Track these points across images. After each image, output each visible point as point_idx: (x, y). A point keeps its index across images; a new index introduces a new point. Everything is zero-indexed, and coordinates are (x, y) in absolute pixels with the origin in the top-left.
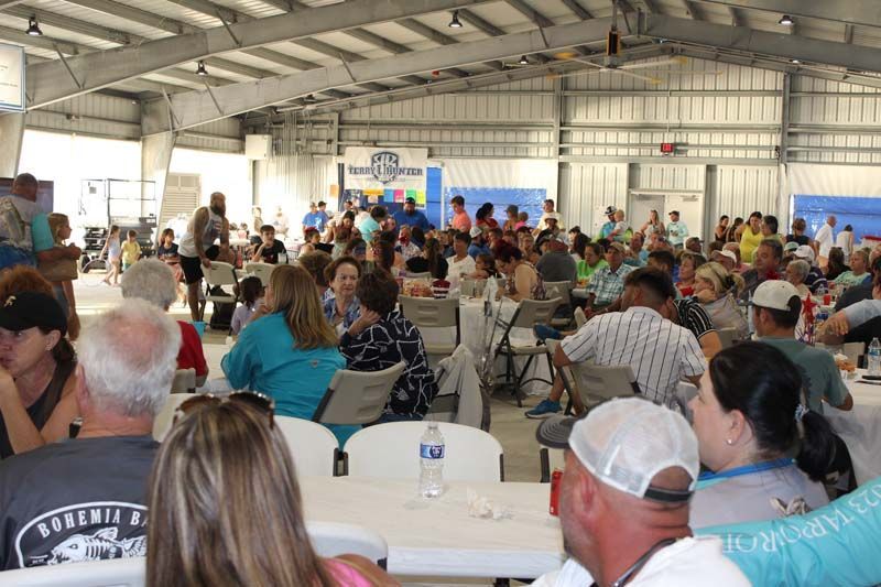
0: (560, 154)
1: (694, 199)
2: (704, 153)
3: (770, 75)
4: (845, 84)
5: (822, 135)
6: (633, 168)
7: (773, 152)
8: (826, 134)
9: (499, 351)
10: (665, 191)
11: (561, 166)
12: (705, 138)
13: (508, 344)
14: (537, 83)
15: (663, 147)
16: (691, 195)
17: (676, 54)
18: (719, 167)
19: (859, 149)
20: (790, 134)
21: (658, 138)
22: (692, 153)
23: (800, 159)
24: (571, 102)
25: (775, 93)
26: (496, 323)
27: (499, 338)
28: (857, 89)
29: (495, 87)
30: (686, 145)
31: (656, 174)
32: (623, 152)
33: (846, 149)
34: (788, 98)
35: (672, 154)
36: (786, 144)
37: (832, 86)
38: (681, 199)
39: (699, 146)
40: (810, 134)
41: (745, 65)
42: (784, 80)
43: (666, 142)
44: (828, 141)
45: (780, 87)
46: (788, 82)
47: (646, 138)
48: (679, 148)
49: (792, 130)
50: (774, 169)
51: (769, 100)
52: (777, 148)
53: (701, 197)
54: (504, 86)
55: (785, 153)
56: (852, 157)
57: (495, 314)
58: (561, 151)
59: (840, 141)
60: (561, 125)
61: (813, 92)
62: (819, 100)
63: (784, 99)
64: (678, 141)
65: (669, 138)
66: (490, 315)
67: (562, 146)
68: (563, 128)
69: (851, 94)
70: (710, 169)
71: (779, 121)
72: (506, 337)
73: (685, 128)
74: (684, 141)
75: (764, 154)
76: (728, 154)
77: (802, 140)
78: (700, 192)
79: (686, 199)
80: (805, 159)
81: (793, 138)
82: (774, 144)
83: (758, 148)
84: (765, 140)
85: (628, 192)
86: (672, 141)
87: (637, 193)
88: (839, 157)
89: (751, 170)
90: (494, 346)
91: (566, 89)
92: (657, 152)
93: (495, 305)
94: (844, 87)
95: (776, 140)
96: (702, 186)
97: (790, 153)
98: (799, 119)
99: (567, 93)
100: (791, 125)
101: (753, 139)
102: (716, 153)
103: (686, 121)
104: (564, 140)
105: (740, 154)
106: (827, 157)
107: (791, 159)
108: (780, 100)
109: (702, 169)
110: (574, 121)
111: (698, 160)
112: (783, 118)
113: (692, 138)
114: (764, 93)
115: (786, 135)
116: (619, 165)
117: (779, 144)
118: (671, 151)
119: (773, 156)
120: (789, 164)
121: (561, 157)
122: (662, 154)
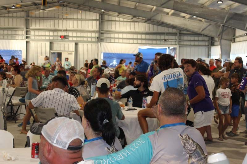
1: (71, 54)
2: (74, 39)
3: (95, 14)
4: (118, 18)
5: (111, 33)
6: (51, 43)
7: (96, 39)
8: (112, 33)
9: (8, 105)
10: (61, 51)
11: (27, 42)
12: (74, 34)
13: (11, 102)
14: (18, 14)
15: (61, 37)
16: (70, 52)
17: (65, 6)
18: (79, 44)
19: (122, 38)
21: (60, 34)
22: (70, 39)
23: (104, 41)
24: (30, 21)
25: (96, 20)
26: (7, 95)
27: (8, 100)
28: (121, 19)
29: (3, 15)
30: (68, 36)
31: (59, 45)
32: (48, 38)
33: (118, 38)
34: (100, 22)
35: (64, 39)
36: (100, 36)
37: (114, 18)
38: (67, 54)
39: (72, 37)
40: (107, 33)
41: (86, 11)
42: (99, 16)
43: (62, 35)
44: (113, 35)
45: (98, 18)
46: (100, 17)
47: (55, 34)
48: (66, 37)
49: (102, 32)
50: (96, 44)
51: (95, 22)
52: (97, 38)
53: (73, 53)
54: (7, 15)
55: (100, 39)
56: (120, 41)
57: (6, 92)
58: (27, 37)
59: (117, 36)
60: (27, 29)
61: (108, 20)
62: (110, 23)
63: (99, 22)
64: (66, 35)
65: (63, 34)
66: (5, 92)
67: (27, 36)
68: (27, 30)
69: (119, 21)
70: (76, 44)
71: (98, 29)
72: (10, 100)
73: (68, 31)
74: (68, 35)
75: (93, 40)
76: (82, 39)
77: (105, 35)
78: (73, 51)
79: (69, 54)
80: (106, 41)
81: (102, 35)
82: (96, 36)
83: (91, 37)
84: (94, 35)
85: (50, 52)
86: (64, 35)
87: (53, 52)
88: (116, 41)
89: (89, 45)
90: (6, 103)
91: (28, 17)
92: (59, 38)
93: (6, 89)
94: (118, 19)
95: (97, 35)
96: (74, 49)
97: (101, 39)
98: (104, 29)
99: (29, 18)
100: (102, 30)
101: (90, 35)
102: (78, 39)
103: (68, 28)
104: (28, 34)
105: (86, 39)
106: (113, 40)
107: (102, 41)
108: (98, 22)
109: (74, 44)
110: (31, 27)
111: (72, 41)
112: (99, 28)
113: (70, 34)
114: (93, 20)
115: (100, 33)
116: (46, 42)
117: (98, 36)
118: (64, 38)
119: (96, 40)
120: (101, 43)
121: (27, 39)
122: (61, 39)
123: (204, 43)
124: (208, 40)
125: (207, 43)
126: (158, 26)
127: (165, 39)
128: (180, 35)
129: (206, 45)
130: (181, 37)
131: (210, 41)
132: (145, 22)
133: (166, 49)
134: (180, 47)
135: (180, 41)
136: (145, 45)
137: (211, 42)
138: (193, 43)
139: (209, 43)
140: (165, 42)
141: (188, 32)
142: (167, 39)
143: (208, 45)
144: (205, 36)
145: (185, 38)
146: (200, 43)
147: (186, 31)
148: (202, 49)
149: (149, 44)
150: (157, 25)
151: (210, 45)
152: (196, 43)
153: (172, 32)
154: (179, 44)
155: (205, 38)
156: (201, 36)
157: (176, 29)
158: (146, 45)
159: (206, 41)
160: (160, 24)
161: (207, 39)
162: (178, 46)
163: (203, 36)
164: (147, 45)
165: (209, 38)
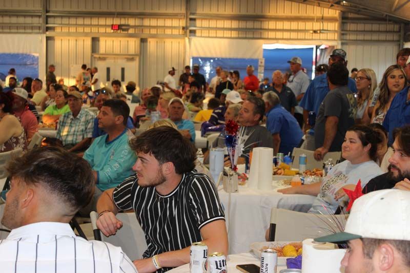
0: (47, 31)
1: (133, 60)
2: (139, 31)
5: (209, 20)
6: (95, 40)
7: (181, 31)
8: (212, 19)
11: (48, 39)
12: (139, 22)
15: (113, 26)
16: (131, 57)
18: (149, 40)
20: (191, 19)
21: (110, 21)
22: (131, 31)
23: (197, 35)
30: (128, 25)
31: (109, 44)
32: (87, 30)
33: (224, 29)
35: (119, 31)
36: (188, 25)
38: (125, 60)
39: (135, 27)
40: (202, 19)
43: (114, 24)
44: (213, 24)
47: (102, 21)
48: (123, 27)
49: (192, 17)
50: (181, 41)
52: (183, 28)
53: (137, 58)
55: (188, 31)
56: (227, 34)
58: (48, 29)
59: (220, 24)
60: (47, 12)
64: (122, 23)
65: (117, 22)
67: (47, 25)
68: (48, 14)
70: (143, 41)
71: (183, 11)
73: (127, 14)
74: (127, 23)
75: (175, 32)
76: (153, 31)
77: (198, 23)
78: (137, 55)
79: (128, 60)
81: (192, 22)
82: (181, 25)
83: (172, 28)
84: (176, 23)
85: (92, 56)
86: (119, 24)
87: (97, 56)
88: (220, 33)
89: (168, 41)
92: (109, 30)
95: (182, 23)
97: (191, 32)
98: (196, 10)
100: (192, 14)
101: (168, 22)
102: (146, 31)
103: (127, 10)
104: (49, 22)
105: (161, 31)
106: (213, 33)
107: (192, 34)
109: (138, 41)
110: (55, 9)
111: (135, 35)
112: (186, 9)
113: (131, 22)
115: (188, 19)
116: (85, 38)
117: (184, 25)
118: (118, 29)
119: (181, 33)
120: (191, 37)
121: (47, 33)
122: (112, 31)
123: (390, 37)
124: (398, 30)
125: (396, 37)
126: (300, 4)
127: (314, 29)
128: (344, 21)
129: (393, 41)
130: (345, 24)
131: (402, 33)
133: (313, 48)
134: (342, 44)
135: (343, 32)
136: (275, 41)
137: (405, 34)
138: (368, 37)
139: (400, 36)
140: (314, 34)
141: (358, 14)
142: (319, 29)
143: (399, 41)
144: (391, 22)
145: (351, 26)
146: (382, 37)
147: (356, 13)
148: (386, 47)
149: (283, 39)
150: (299, 2)
151: (401, 41)
152: (375, 37)
154: (341, 40)
155: (393, 26)
156: (385, 22)
158: (277, 43)
159: (394, 32)
160: (306, 1)
161: (396, 27)
162: (340, 42)
163: (387, 22)
164: (280, 41)
165: (400, 27)
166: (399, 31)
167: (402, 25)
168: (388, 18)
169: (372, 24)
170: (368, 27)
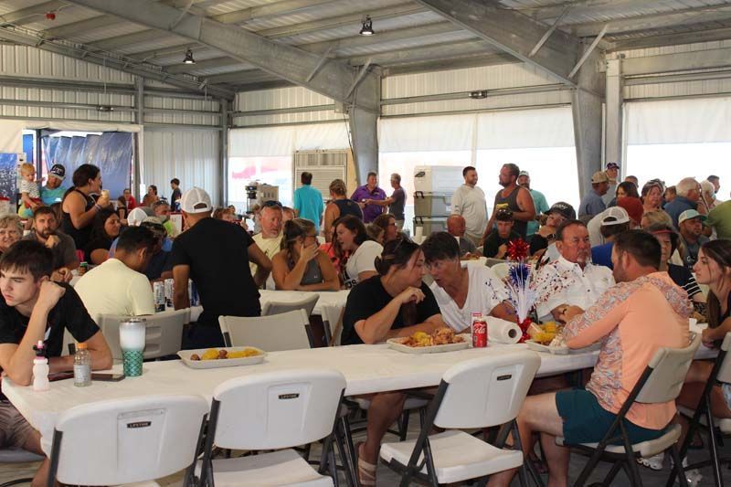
123: (205, 120)
124: (217, 110)
125: (214, 120)
126: (77, 61)
128: (148, 93)
129: (211, 126)
131: (224, 114)
132: (37, 46)
134: (145, 129)
135: (145, 110)
138: (176, 119)
139: (220, 118)
140: (104, 113)
141: (166, 83)
145: (156, 102)
146: (196, 119)
148: (203, 135)
150: (75, 58)
151: (224, 126)
152: (186, 119)
153: (119, 82)
154: (143, 122)
155: (210, 103)
156: (202, 97)
157: (132, 73)
159: (212, 112)
160: (87, 55)
161: (214, 106)
162: (142, 126)
165: (221, 106)
166: (220, 111)
167: (224, 103)
168: (206, 91)
169: (182, 98)
170: (177, 103)
